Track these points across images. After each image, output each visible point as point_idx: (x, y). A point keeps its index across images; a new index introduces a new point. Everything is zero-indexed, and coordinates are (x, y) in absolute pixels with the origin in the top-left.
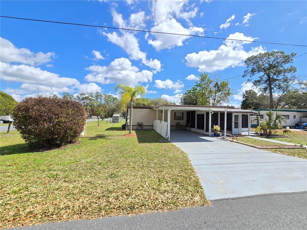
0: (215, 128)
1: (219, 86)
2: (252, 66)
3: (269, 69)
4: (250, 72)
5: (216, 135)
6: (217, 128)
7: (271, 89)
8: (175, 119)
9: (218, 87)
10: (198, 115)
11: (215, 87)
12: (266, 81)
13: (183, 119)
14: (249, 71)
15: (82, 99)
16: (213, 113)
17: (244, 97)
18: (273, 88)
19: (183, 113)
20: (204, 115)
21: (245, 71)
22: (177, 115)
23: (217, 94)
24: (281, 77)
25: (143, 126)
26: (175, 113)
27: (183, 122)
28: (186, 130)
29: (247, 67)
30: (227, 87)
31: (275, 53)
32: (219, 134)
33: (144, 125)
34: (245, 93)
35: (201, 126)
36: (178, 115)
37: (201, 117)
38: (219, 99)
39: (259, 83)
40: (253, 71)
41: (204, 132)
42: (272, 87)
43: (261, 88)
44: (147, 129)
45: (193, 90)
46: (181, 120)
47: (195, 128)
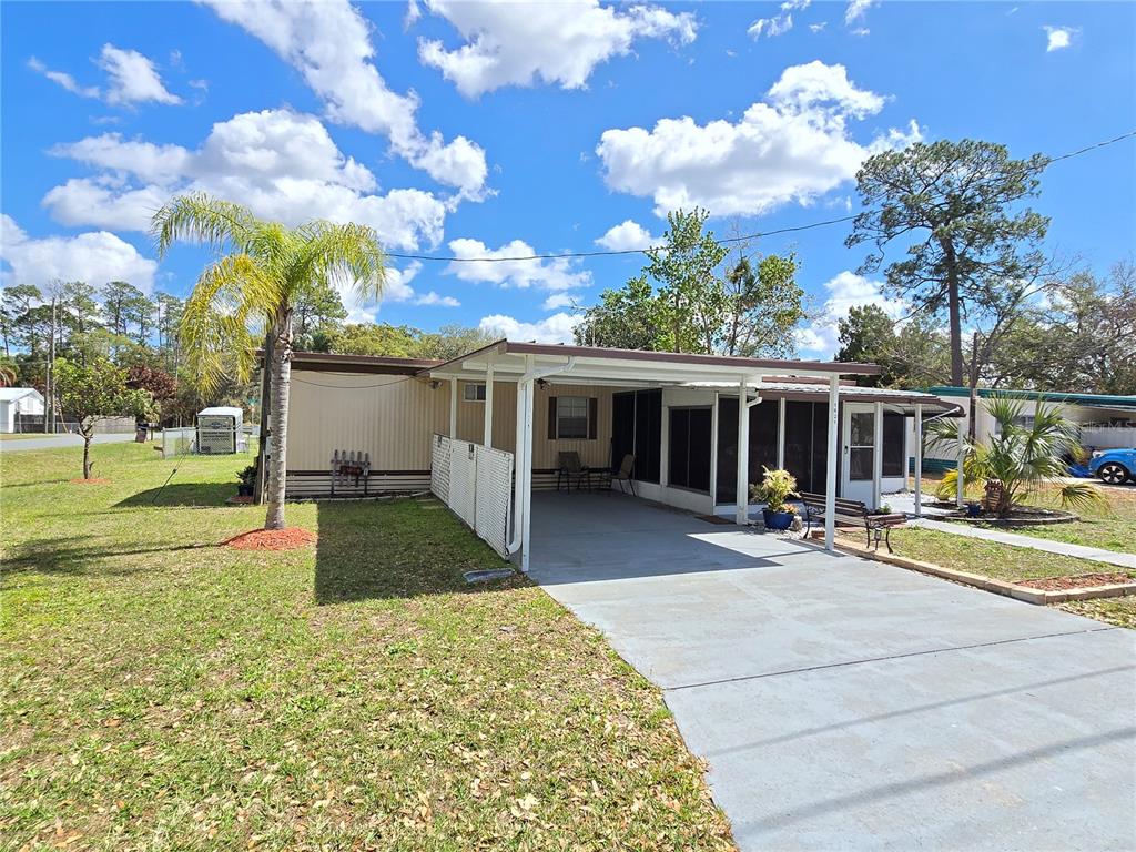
0: (769, 483)
1: (753, 278)
2: (884, 200)
3: (948, 217)
4: (877, 223)
5: (774, 521)
6: (780, 479)
7: (955, 304)
8: (552, 436)
9: (750, 283)
10: (676, 413)
11: (735, 280)
12: (938, 270)
13: (593, 436)
14: (872, 219)
15: (21, 320)
16: (760, 400)
17: (843, 336)
18: (962, 299)
19: (594, 402)
20: (707, 412)
21: (858, 220)
22: (562, 412)
23: (746, 314)
24: (990, 255)
25: (371, 473)
26: (553, 401)
27: (596, 451)
28: (609, 491)
29: (865, 204)
30: (788, 281)
31: (973, 147)
32: (790, 516)
33: (375, 468)
34: (847, 320)
35: (690, 474)
36: (571, 410)
37: (691, 422)
38: (753, 341)
39: (908, 275)
40: (889, 220)
41: (707, 502)
42: (960, 296)
43: (919, 298)
44: (394, 494)
45: (633, 296)
46: (585, 437)
47: (656, 479)
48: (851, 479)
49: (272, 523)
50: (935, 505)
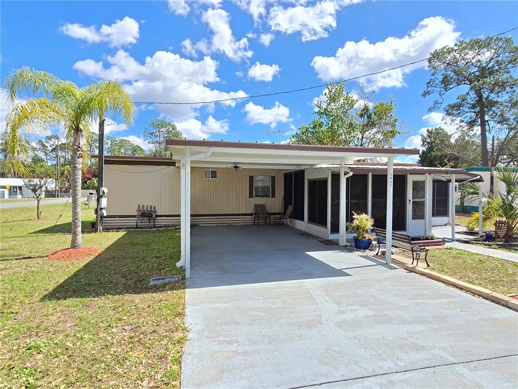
0: (356, 222)
1: (371, 114)
2: (443, 72)
3: (478, 79)
4: (439, 84)
5: (360, 245)
6: (365, 220)
7: (483, 124)
8: (251, 196)
9: (369, 117)
10: (312, 183)
11: (361, 116)
12: (474, 106)
13: (273, 196)
14: (437, 82)
16: (351, 174)
17: (423, 144)
18: (487, 121)
19: (273, 178)
21: (429, 83)
22: (255, 184)
23: (367, 133)
24: (504, 97)
25: (157, 216)
26: (251, 178)
27: (275, 204)
28: (280, 225)
29: (433, 75)
30: (389, 115)
31: (493, 40)
32: (370, 241)
33: (159, 213)
34: (425, 135)
35: (318, 217)
36: (259, 183)
37: (318, 186)
39: (457, 110)
40: (446, 82)
41: (325, 232)
42: (486, 120)
43: (463, 122)
44: (168, 226)
45: (314, 127)
46: (269, 196)
47: (303, 219)
48: (413, 219)
49: (74, 245)
50: (465, 233)
